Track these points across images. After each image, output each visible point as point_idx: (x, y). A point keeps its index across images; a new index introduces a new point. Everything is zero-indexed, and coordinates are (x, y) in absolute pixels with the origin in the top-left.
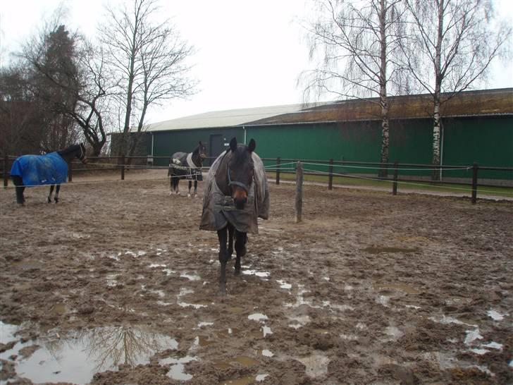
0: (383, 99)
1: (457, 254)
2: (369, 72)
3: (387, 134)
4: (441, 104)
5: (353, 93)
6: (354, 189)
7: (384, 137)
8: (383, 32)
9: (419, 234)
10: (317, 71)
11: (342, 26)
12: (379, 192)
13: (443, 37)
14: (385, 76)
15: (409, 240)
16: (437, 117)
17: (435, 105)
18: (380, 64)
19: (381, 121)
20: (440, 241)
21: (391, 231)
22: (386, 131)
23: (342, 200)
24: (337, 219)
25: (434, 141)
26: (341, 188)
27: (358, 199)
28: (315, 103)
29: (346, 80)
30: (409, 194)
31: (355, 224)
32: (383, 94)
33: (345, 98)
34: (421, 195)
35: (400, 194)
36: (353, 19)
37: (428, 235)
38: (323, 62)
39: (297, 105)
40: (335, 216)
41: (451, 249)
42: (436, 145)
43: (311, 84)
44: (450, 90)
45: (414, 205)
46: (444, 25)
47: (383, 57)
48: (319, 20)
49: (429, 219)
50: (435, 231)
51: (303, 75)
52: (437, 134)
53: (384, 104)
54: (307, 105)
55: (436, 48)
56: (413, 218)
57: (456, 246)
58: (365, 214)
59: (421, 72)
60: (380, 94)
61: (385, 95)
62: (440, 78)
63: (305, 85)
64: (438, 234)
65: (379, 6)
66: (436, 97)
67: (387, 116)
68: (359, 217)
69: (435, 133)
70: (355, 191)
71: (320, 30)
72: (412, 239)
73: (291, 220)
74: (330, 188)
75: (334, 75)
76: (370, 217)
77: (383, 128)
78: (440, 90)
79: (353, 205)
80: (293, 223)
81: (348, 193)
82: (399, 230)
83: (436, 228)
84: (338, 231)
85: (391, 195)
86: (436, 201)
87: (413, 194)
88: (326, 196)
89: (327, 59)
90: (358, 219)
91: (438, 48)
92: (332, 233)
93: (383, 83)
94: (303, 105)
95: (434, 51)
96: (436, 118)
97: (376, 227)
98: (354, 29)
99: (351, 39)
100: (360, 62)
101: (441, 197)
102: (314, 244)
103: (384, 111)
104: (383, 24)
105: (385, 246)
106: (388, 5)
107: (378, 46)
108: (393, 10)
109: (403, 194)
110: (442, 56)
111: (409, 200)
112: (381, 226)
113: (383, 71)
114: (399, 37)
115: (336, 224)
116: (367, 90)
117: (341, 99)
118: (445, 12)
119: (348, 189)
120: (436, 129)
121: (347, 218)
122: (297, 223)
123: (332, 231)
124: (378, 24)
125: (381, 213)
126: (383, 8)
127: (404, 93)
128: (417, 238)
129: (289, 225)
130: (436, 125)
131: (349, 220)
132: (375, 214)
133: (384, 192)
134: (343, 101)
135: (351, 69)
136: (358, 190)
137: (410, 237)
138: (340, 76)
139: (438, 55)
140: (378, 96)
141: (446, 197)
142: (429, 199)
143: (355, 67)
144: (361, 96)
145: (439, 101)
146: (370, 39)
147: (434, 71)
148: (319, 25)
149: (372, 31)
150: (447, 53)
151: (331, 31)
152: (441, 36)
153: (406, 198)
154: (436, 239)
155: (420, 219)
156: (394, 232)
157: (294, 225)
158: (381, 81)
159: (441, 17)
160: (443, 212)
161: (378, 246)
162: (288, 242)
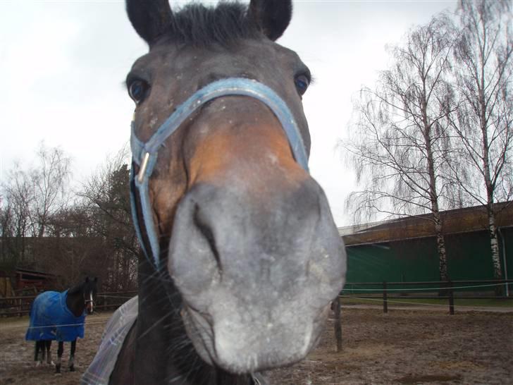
0: (436, 215)
1: (501, 380)
2: (418, 189)
3: (443, 250)
4: (495, 215)
5: (403, 211)
6: (410, 311)
7: (440, 253)
8: (428, 148)
9: (465, 358)
10: (366, 191)
11: (387, 146)
12: (437, 312)
13: (488, 148)
14: (435, 191)
15: (453, 366)
16: (492, 228)
17: (489, 216)
18: (429, 180)
19: (436, 238)
20: (486, 365)
21: (435, 357)
22: (442, 247)
23: (395, 323)
24: (381, 346)
25: (493, 254)
26: (397, 310)
27: (411, 321)
28: (367, 225)
29: (396, 200)
30: (468, 312)
31: (399, 351)
32: (435, 209)
33: (397, 217)
34: (481, 313)
35: (459, 313)
36: (397, 138)
37: (474, 360)
38: (371, 183)
39: (348, 228)
40: (379, 342)
41: (496, 375)
42: (496, 258)
43: (361, 205)
44: (503, 200)
45: (470, 325)
46: (488, 137)
47: (431, 173)
48: (364, 143)
49: (481, 341)
50: (484, 354)
51: (352, 198)
52: (495, 246)
53: (437, 220)
54: (359, 226)
55: (483, 159)
56: (465, 340)
57: (503, 371)
58: (413, 338)
59: (472, 185)
60: (432, 210)
61: (437, 211)
62: (491, 188)
63: (355, 207)
64: (487, 358)
65: (422, 124)
66: (490, 208)
67: (441, 232)
68: (406, 342)
69: (493, 245)
70: (412, 313)
71: (366, 152)
72: (456, 365)
73: (332, 349)
74: (386, 310)
75: (384, 195)
76: (417, 342)
77: (438, 245)
78: (492, 202)
79: (403, 329)
80: (333, 352)
81: (404, 316)
82: (445, 354)
83: (487, 351)
84: (379, 360)
85: (448, 315)
86: (495, 318)
87: (472, 312)
88: (379, 320)
89: (375, 180)
90: (403, 344)
91: (485, 159)
92: (372, 362)
93: (434, 199)
94: (354, 227)
95: (481, 163)
96: (492, 230)
97: (420, 353)
98: (400, 148)
99: (397, 158)
100: (408, 180)
101: (502, 314)
102: (348, 376)
103: (438, 227)
104: (428, 140)
105: (424, 374)
106: (431, 122)
107: (426, 162)
108: (437, 126)
109: (462, 313)
110: (490, 167)
111: (467, 319)
112: (426, 351)
113: (433, 186)
114: (446, 151)
115: (378, 352)
116: (418, 206)
117: (392, 218)
118: (488, 124)
119: (404, 310)
120: (494, 241)
121: (392, 344)
122: (338, 352)
123: (371, 360)
124: (424, 141)
125: (431, 337)
126: (426, 125)
127: (457, 207)
128: (461, 364)
129: (329, 355)
130: (493, 237)
131: (393, 346)
132: (424, 338)
133: (441, 312)
134: (395, 220)
135: (400, 187)
136: (415, 312)
137: (454, 362)
138: (389, 196)
139: (486, 166)
140: (431, 212)
141: (507, 313)
142: (489, 316)
143: (404, 185)
144: (413, 214)
145: (492, 212)
146: (417, 157)
147: (484, 182)
148: (365, 147)
149: (418, 149)
150: (495, 163)
151: (376, 152)
152: (486, 148)
153: (464, 317)
154: (482, 363)
155: (471, 341)
156: (438, 357)
157: (333, 355)
158: (431, 197)
159: (484, 129)
160: (499, 331)
161: (416, 375)
162: (320, 375)
